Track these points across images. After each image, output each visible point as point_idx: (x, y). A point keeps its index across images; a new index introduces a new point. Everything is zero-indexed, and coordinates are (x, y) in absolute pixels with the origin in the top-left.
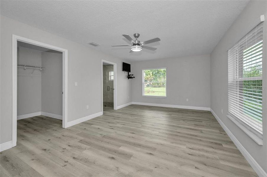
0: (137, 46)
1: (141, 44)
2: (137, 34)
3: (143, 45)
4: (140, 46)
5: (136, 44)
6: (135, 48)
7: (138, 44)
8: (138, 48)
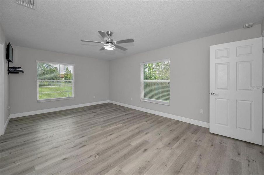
0: (109, 45)
1: (114, 43)
2: (109, 32)
3: (115, 44)
4: (113, 45)
5: (109, 42)
6: (108, 45)
7: (111, 43)
8: (111, 46)
